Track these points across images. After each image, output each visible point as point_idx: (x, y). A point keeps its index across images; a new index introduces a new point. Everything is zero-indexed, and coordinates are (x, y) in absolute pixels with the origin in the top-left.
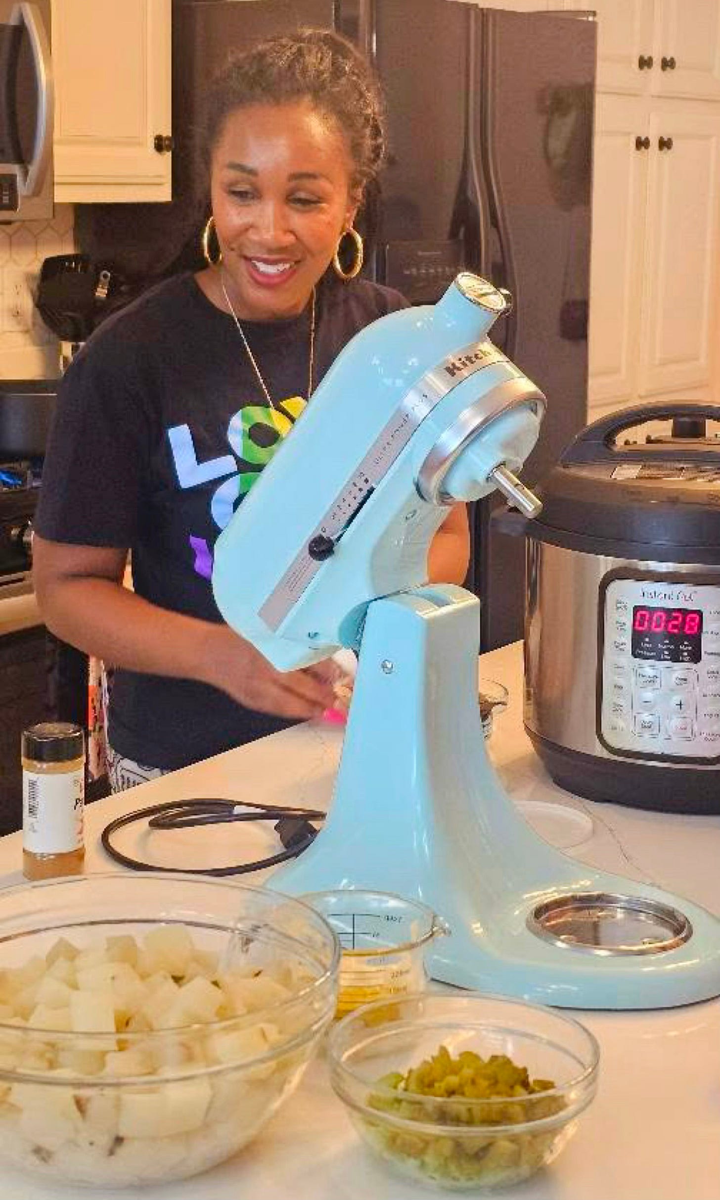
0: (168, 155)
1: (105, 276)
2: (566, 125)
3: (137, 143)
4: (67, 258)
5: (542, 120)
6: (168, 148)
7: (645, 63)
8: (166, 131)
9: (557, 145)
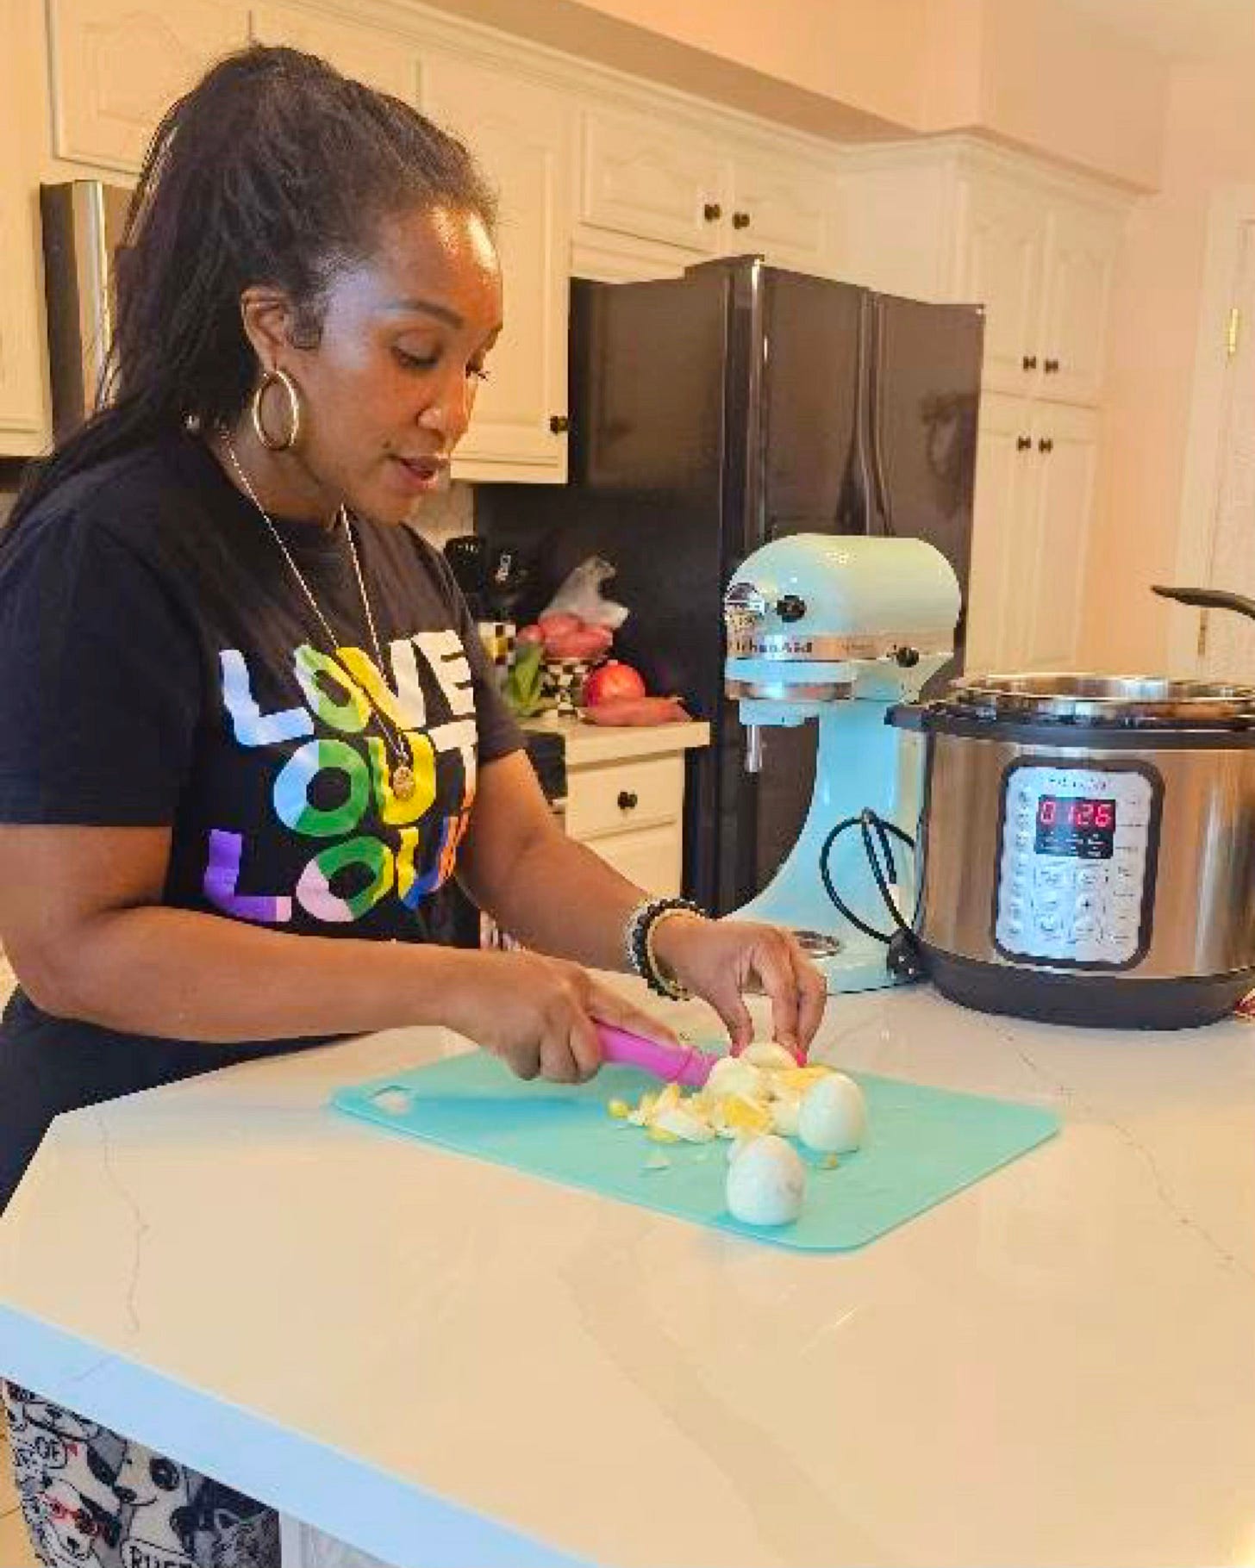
0: (564, 436)
1: (505, 560)
2: (947, 433)
3: (534, 423)
4: (465, 539)
5: (925, 429)
6: (563, 429)
7: (1029, 364)
8: (563, 412)
9: (940, 451)
